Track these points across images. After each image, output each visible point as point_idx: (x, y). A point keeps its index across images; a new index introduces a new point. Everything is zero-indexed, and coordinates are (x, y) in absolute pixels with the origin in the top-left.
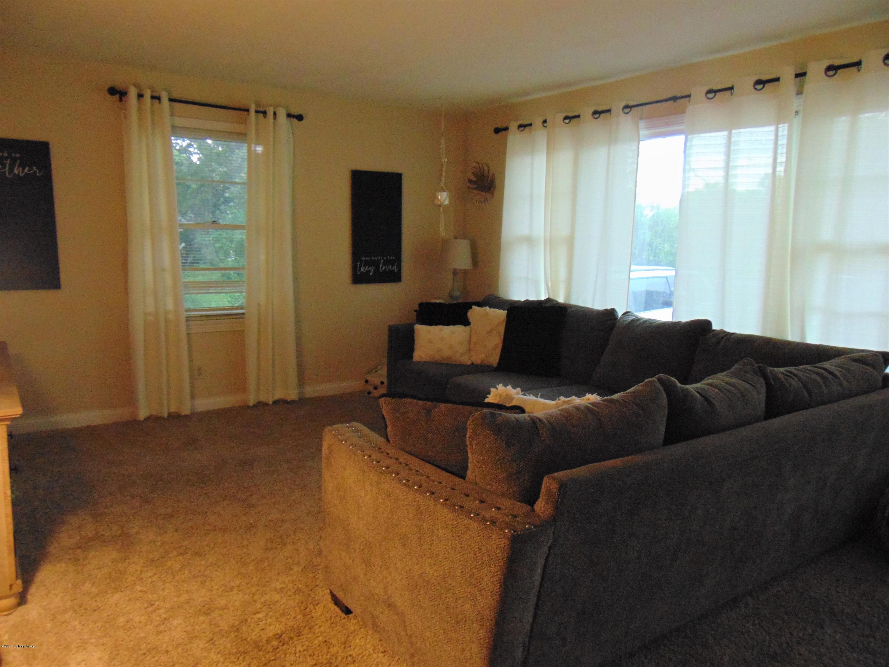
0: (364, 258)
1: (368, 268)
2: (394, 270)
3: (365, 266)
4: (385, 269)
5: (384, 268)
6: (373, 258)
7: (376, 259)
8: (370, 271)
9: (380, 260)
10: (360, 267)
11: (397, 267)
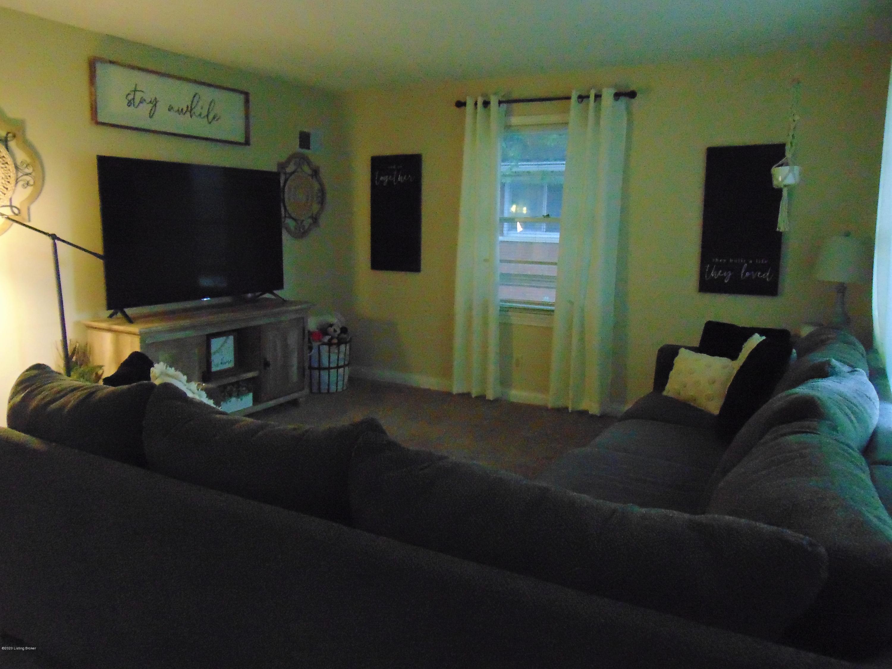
0: (717, 260)
1: (721, 273)
2: (766, 279)
3: (717, 270)
4: (750, 276)
5: (747, 274)
6: (731, 260)
7: (736, 261)
8: (724, 278)
9: (743, 264)
10: (710, 272)
11: (770, 275)
